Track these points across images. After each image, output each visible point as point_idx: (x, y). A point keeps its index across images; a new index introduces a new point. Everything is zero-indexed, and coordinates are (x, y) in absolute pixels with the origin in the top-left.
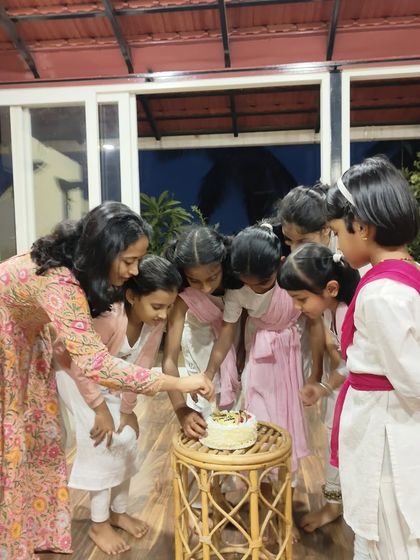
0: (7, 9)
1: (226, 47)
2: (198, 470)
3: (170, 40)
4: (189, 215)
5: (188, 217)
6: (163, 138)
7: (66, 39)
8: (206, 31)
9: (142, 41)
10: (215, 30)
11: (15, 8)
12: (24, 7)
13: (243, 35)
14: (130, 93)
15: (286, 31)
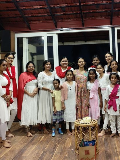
0: (24, 14)
1: (83, 21)
2: (80, 127)
3: (67, 20)
4: (72, 64)
5: (71, 64)
6: (64, 43)
7: (39, 20)
8: (77, 18)
9: (60, 21)
10: (80, 18)
11: (27, 14)
12: (29, 14)
13: (87, 19)
14: (56, 33)
15: (99, 18)
